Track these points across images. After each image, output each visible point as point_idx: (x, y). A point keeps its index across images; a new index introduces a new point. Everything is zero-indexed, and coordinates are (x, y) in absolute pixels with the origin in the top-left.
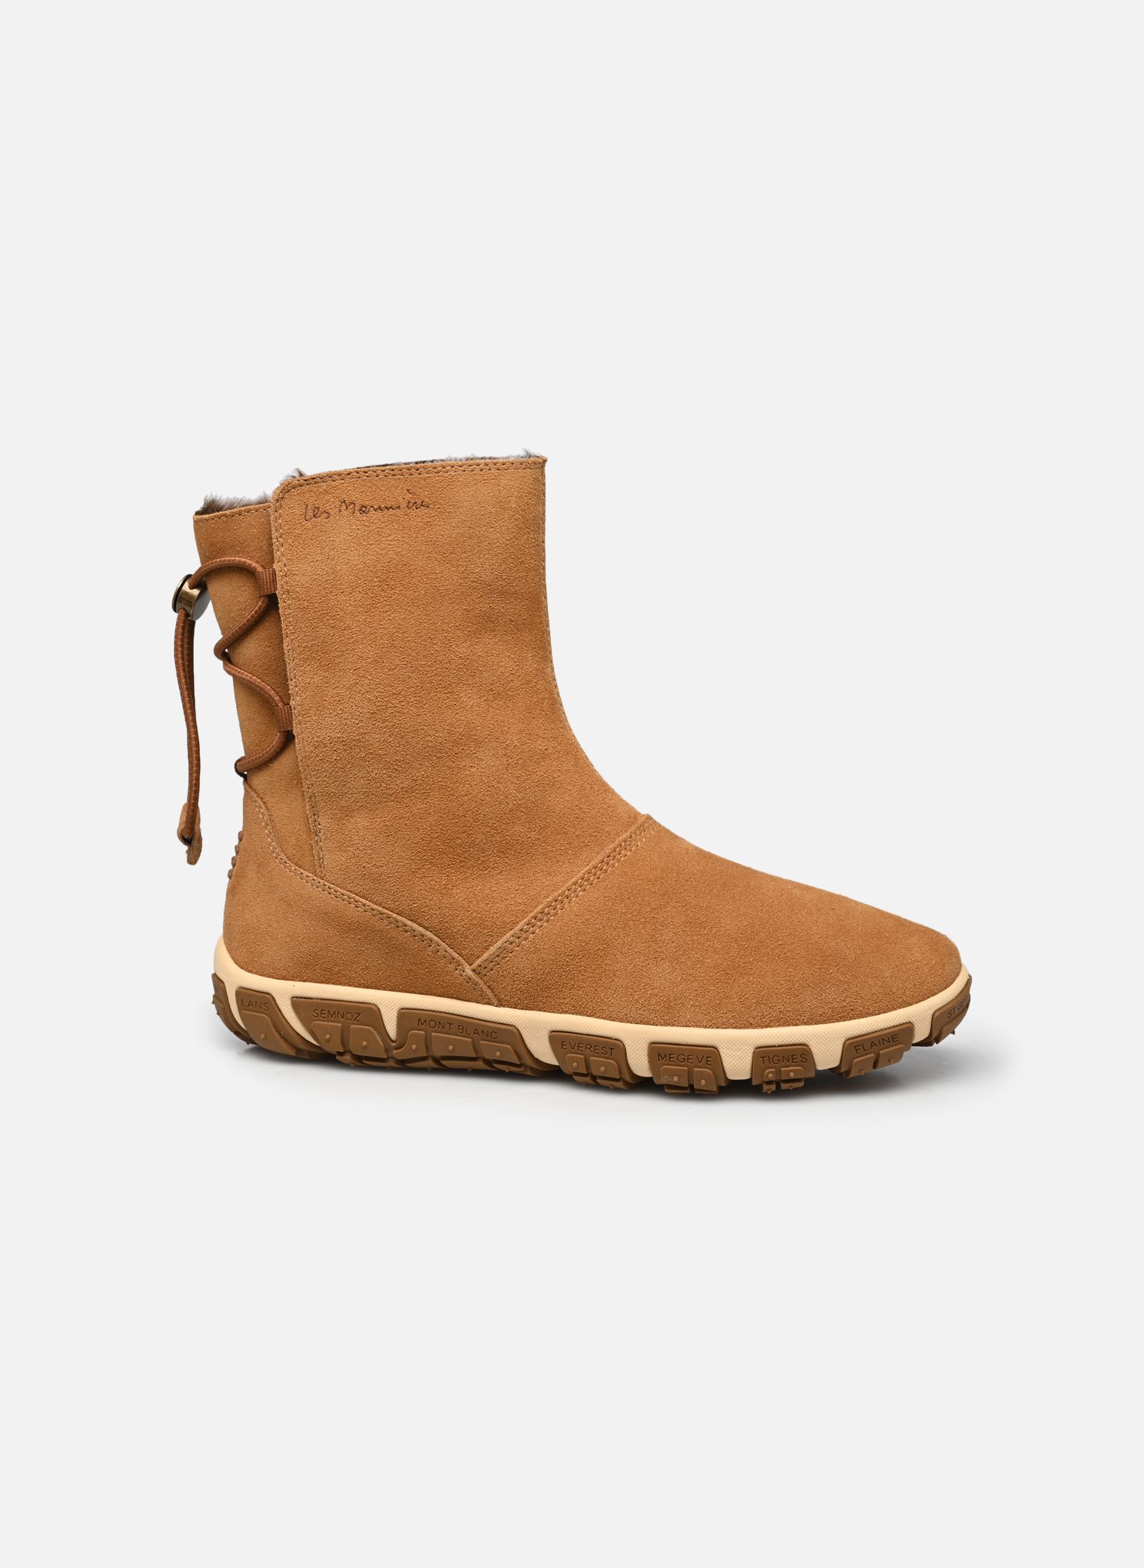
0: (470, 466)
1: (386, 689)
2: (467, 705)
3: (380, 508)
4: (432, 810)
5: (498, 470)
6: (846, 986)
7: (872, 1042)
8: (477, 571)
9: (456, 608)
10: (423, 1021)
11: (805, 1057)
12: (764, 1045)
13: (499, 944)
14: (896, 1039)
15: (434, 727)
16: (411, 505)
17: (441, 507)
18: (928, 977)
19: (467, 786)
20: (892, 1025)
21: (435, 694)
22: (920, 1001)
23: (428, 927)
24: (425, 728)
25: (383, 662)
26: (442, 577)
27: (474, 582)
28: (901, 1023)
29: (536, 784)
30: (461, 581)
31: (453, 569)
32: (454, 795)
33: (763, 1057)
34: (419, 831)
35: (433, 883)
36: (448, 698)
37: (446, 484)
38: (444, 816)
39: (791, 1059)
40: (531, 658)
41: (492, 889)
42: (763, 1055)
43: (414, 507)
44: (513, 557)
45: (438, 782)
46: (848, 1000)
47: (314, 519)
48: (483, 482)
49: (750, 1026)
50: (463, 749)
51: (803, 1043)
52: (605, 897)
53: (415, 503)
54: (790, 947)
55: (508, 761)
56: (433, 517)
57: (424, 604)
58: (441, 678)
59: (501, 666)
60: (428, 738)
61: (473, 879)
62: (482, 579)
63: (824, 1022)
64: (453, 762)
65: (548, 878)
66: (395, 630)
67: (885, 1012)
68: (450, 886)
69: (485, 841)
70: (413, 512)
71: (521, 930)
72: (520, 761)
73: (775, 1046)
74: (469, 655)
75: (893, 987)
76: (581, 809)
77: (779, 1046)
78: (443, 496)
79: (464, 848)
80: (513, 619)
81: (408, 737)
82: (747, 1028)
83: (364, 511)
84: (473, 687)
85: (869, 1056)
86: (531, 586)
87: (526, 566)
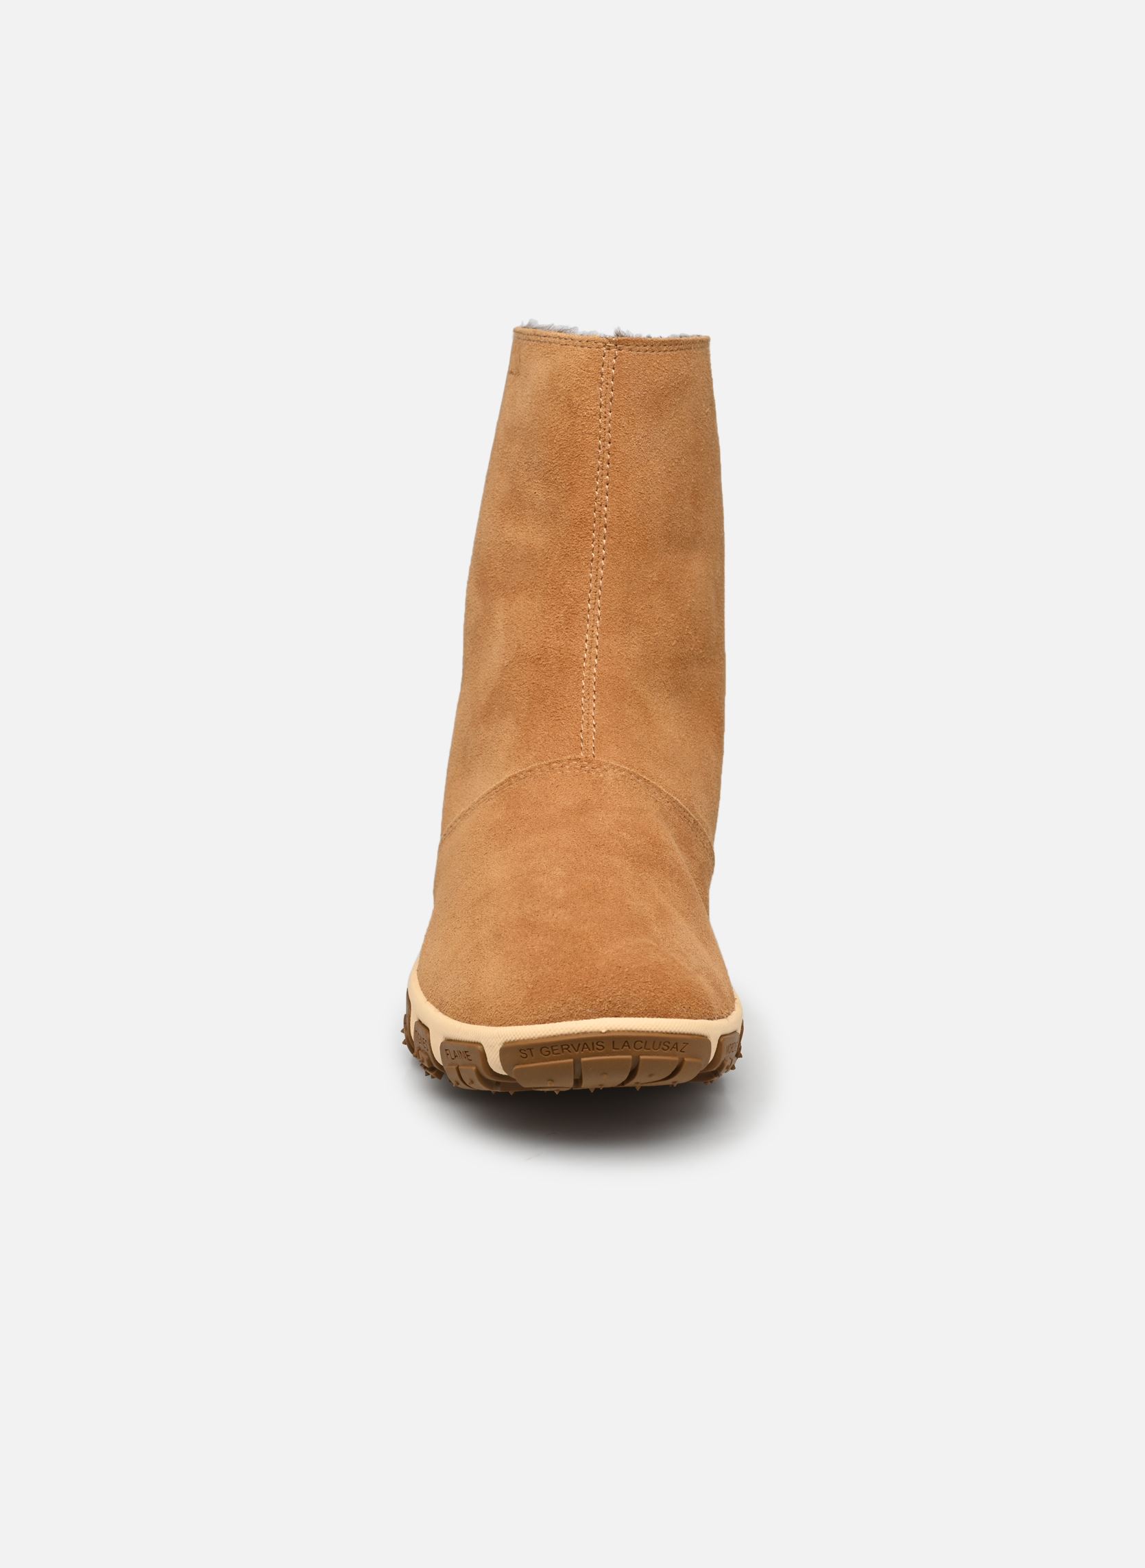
14: (470, 1058)
22: (496, 1025)
85: (454, 1067)
86: (573, 478)
87: (569, 454)
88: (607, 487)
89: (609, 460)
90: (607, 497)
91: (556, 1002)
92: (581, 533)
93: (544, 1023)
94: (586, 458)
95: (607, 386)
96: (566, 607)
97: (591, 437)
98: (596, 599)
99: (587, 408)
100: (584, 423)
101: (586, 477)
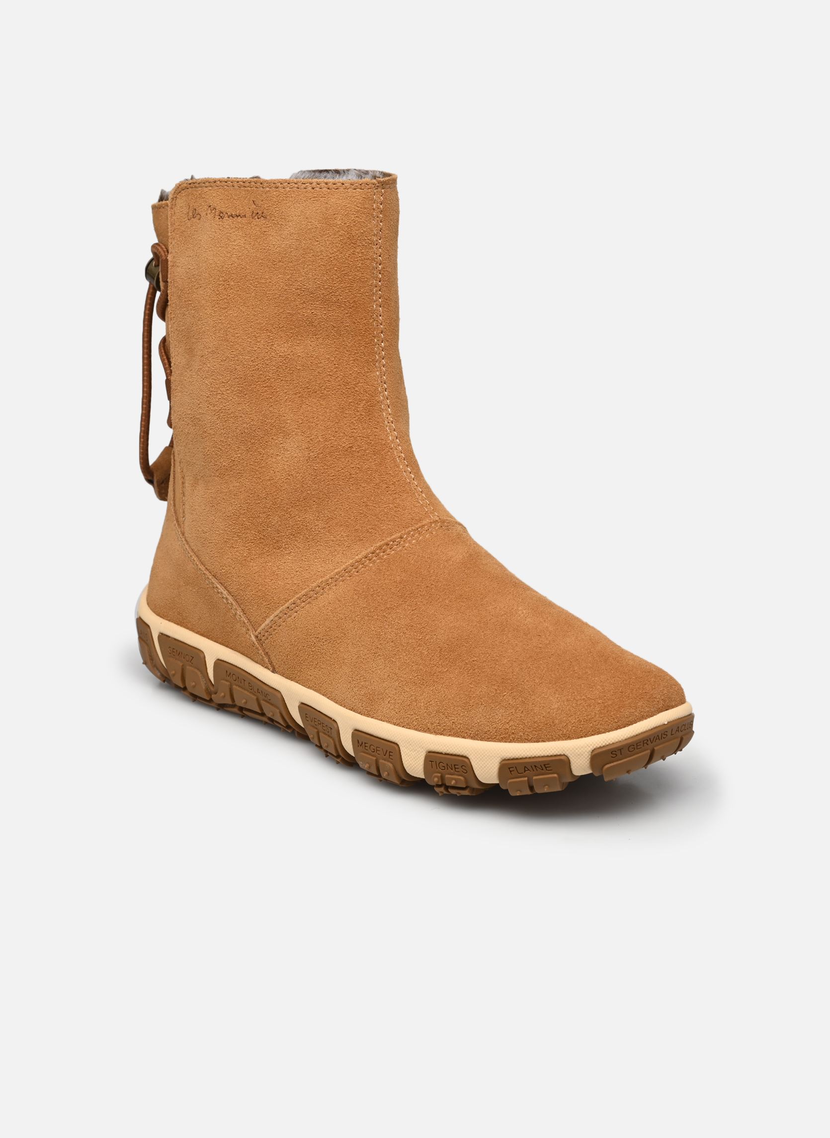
0: (303, 184)
1: (218, 377)
2: (282, 400)
3: (232, 215)
4: (243, 489)
5: (329, 189)
6: (513, 710)
7: (525, 767)
8: (301, 279)
9: (280, 311)
10: (228, 673)
11: (466, 769)
12: (433, 751)
13: (272, 617)
14: (550, 769)
15: (251, 416)
16: (254, 215)
17: (275, 220)
18: (597, 716)
19: (272, 472)
20: (546, 755)
21: (255, 386)
22: (582, 737)
23: (231, 592)
24: (243, 416)
25: (219, 353)
26: (270, 282)
27: (298, 289)
28: (555, 754)
29: (332, 478)
30: (286, 288)
31: (280, 276)
32: (261, 479)
33: (431, 761)
34: (232, 506)
35: (238, 554)
36: (266, 391)
37: (281, 199)
38: (251, 496)
39: (453, 768)
40: (352, 362)
41: (280, 567)
42: (433, 759)
43: (256, 217)
44: (336, 269)
45: (250, 465)
46: (511, 723)
47: (193, 219)
48: (312, 199)
49: (427, 730)
50: (272, 439)
51: (464, 755)
52: (355, 590)
53: (258, 213)
54: (481, 664)
55: (309, 454)
56: (269, 227)
57: (253, 305)
58: (261, 372)
59: (319, 367)
60: (245, 425)
61: (268, 556)
62: (305, 287)
63: (488, 740)
64: (264, 449)
65: (323, 565)
66: (229, 326)
67: (544, 741)
68: (249, 559)
69: (279, 523)
70: (256, 221)
71: (288, 608)
72: (321, 456)
73: (441, 753)
74: (289, 354)
75: (557, 719)
76: (367, 505)
77: (446, 754)
78: (277, 209)
79: (263, 527)
80: (335, 325)
81: (230, 422)
82: (425, 732)
83: (221, 217)
84: (290, 383)
85: (522, 779)
86: (356, 297)
87: (350, 277)
88: (380, 300)
89: (380, 279)
90: (381, 309)
91: (630, 709)
92: (367, 340)
93: (625, 727)
94: (366, 279)
95: (378, 219)
96: (364, 402)
97: (369, 261)
98: (383, 391)
99: (366, 238)
100: (363, 251)
101: (367, 294)
